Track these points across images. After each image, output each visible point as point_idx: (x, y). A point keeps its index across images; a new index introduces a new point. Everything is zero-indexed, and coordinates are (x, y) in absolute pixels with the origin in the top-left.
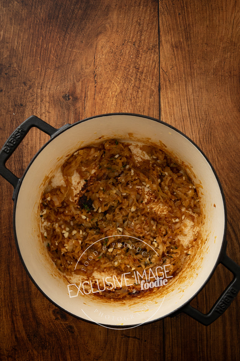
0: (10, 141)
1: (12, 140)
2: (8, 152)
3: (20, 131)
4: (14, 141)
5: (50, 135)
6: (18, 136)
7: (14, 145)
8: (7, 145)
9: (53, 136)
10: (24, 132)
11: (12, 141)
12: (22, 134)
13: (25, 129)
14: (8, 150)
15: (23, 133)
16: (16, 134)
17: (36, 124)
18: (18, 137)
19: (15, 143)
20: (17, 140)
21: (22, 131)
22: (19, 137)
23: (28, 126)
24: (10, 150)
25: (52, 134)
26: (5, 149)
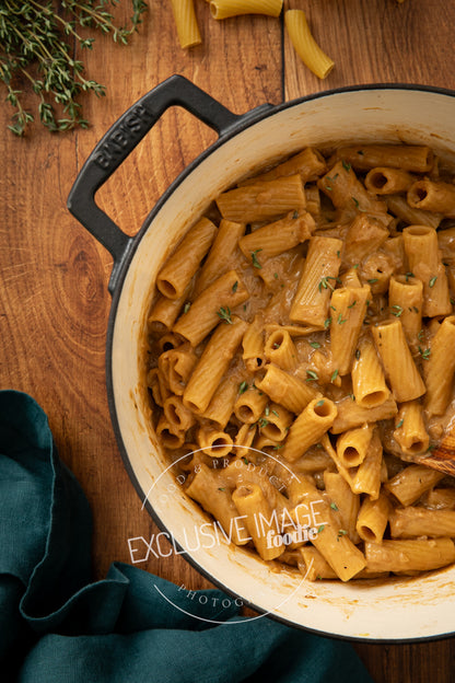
0: (113, 137)
1: (118, 136)
2: (107, 164)
3: (142, 112)
4: (123, 139)
5: (217, 129)
6: (136, 125)
7: (124, 148)
8: (106, 148)
9: (225, 133)
10: (151, 116)
11: (120, 138)
12: (145, 122)
13: (156, 110)
14: (105, 161)
15: (149, 119)
16: (132, 120)
17: (184, 99)
18: (133, 129)
19: (125, 143)
20: (132, 137)
21: (146, 113)
22: (138, 127)
23: (162, 102)
24: (113, 160)
25: (224, 127)
26: (100, 157)
